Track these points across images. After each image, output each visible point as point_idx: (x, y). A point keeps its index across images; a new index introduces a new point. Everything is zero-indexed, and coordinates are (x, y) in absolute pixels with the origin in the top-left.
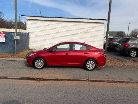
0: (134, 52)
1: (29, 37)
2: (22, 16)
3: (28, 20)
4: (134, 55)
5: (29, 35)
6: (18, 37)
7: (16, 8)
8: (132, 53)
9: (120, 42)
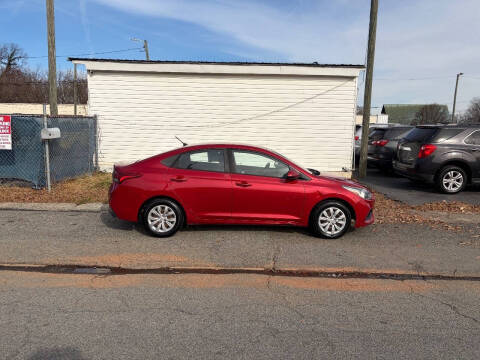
0: (455, 175)
1: (95, 131)
2: (71, 59)
3: (93, 72)
4: (454, 186)
5: (95, 123)
6: (55, 132)
7: (51, 34)
8: (448, 177)
9: (407, 142)
